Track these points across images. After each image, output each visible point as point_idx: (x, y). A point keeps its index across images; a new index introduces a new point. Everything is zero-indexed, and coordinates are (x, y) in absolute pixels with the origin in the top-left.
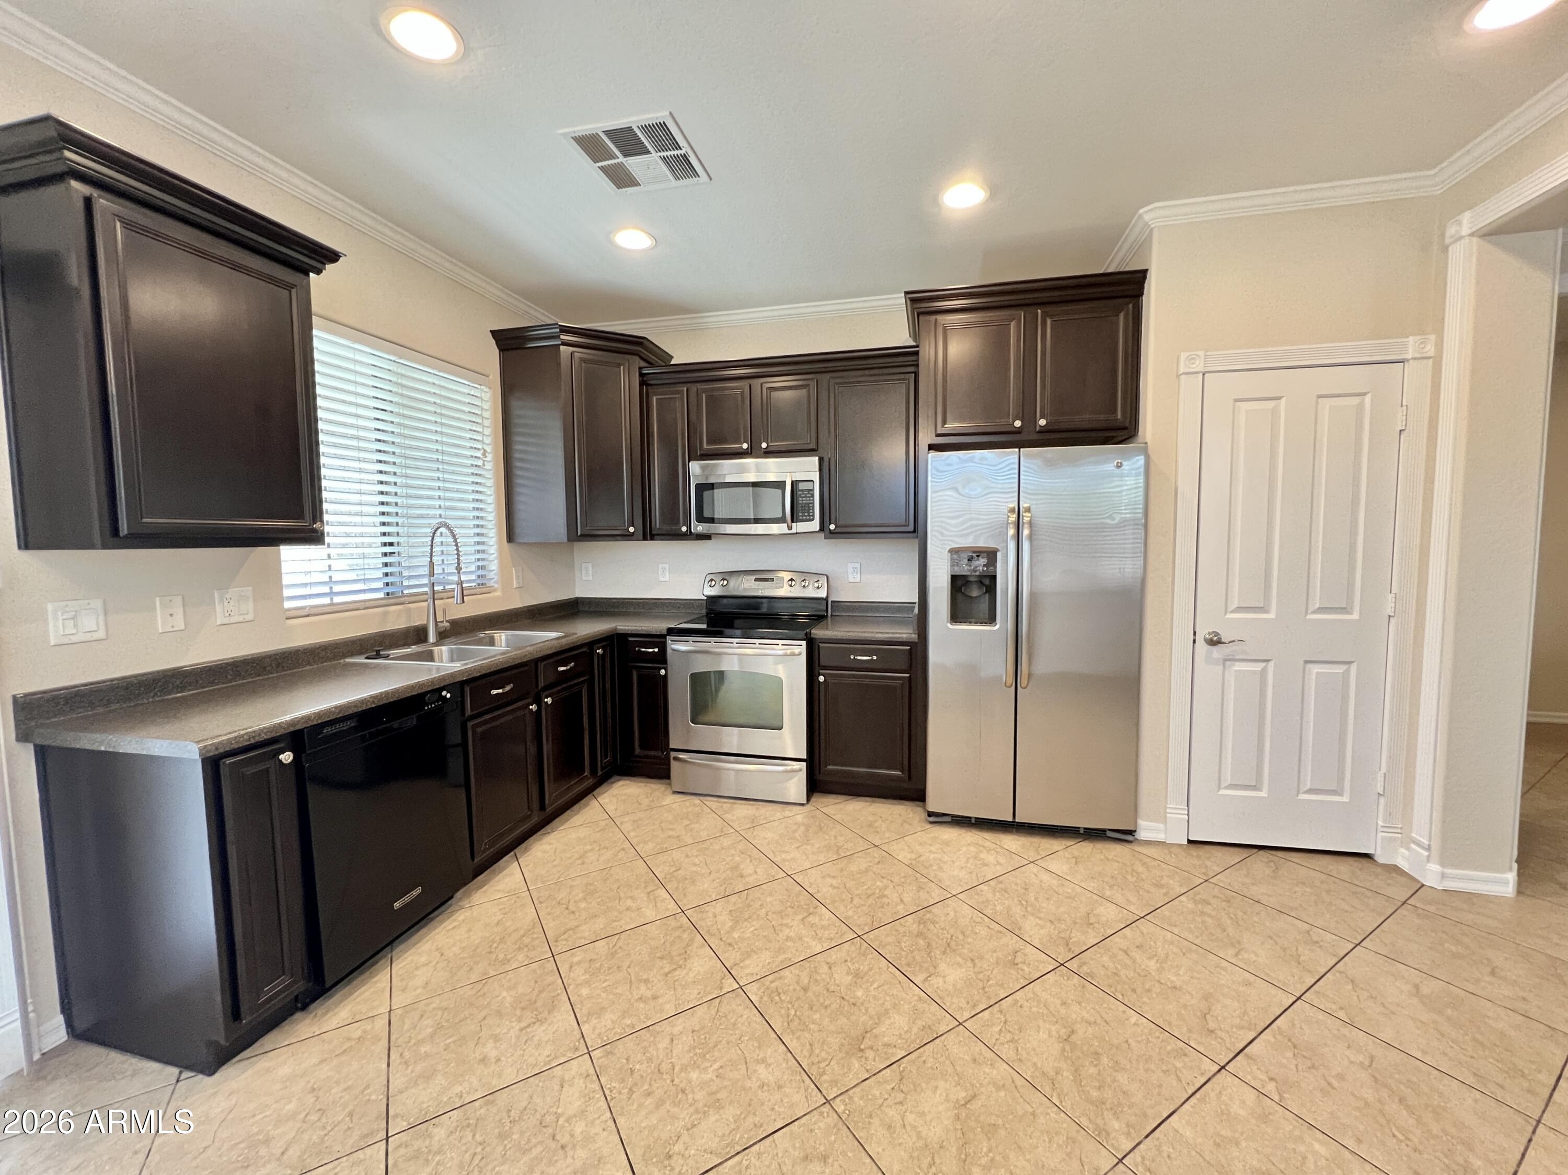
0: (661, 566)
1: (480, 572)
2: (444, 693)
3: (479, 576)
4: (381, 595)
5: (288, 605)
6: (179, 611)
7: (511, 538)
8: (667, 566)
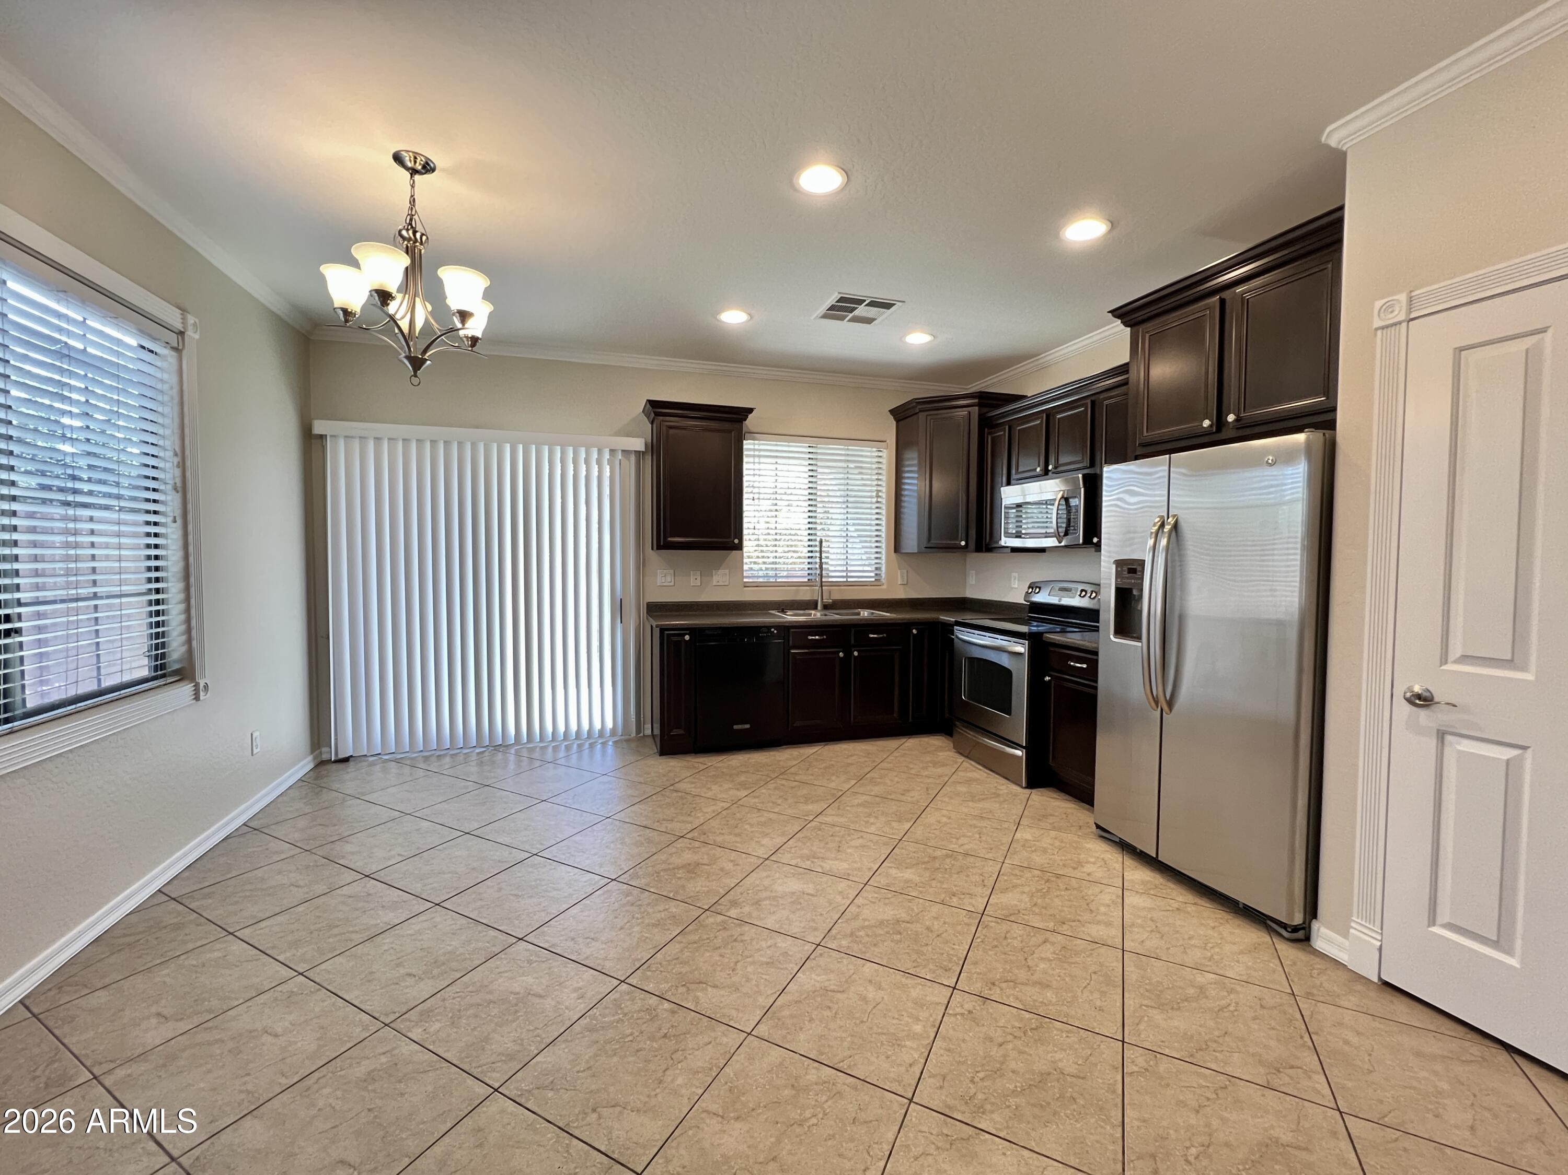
0: (1014, 574)
1: (877, 572)
2: (773, 630)
3: (876, 574)
4: (806, 580)
5: (745, 580)
6: (699, 578)
7: (897, 549)
8: (1016, 575)
